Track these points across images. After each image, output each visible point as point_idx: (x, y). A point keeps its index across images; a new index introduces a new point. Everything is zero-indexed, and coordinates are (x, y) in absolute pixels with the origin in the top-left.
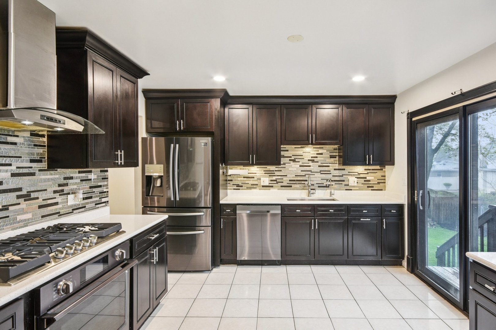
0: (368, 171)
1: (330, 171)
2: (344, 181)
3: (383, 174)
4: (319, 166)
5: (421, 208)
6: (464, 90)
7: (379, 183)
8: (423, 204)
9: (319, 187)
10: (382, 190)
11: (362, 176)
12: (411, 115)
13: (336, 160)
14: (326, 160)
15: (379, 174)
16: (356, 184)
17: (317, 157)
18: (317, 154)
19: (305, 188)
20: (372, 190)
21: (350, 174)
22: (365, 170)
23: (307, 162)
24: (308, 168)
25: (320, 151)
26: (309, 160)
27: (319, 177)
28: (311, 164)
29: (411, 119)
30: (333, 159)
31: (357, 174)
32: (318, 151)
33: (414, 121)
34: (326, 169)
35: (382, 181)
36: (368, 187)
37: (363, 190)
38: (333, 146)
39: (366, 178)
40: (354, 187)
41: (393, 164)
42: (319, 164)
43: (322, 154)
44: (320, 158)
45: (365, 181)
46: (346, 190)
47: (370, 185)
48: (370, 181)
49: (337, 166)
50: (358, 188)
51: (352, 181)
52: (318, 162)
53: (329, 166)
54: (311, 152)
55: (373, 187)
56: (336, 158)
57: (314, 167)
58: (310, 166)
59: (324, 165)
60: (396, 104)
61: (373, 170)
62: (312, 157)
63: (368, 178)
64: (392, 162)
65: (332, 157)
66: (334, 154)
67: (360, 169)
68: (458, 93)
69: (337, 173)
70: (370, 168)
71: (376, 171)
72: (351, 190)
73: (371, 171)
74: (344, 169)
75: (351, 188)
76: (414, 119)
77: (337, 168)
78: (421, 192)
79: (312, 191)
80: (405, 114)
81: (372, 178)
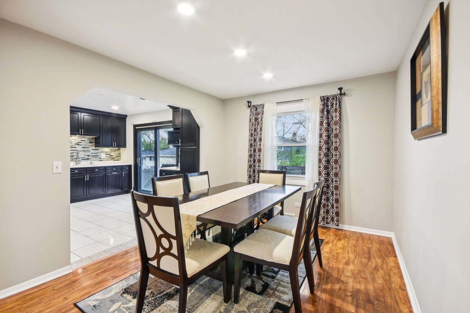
0: (112, 151)
1: (89, 150)
2: (98, 156)
3: (119, 152)
4: (83, 148)
5: (140, 165)
6: (156, 122)
7: (117, 157)
8: (140, 164)
9: (82, 159)
10: (119, 160)
11: (108, 153)
12: (135, 126)
13: (93, 145)
14: (87, 145)
15: (117, 152)
16: (105, 158)
17: (81, 142)
18: (81, 140)
19: (73, 160)
20: (114, 160)
21: (102, 152)
22: (110, 150)
23: (74, 145)
24: (75, 149)
25: (83, 139)
26: (75, 144)
27: (82, 154)
28: (77, 146)
29: (135, 128)
30: (91, 144)
31: (106, 152)
32: (82, 139)
33: (137, 129)
34: (87, 149)
35: (119, 156)
36: (112, 159)
37: (109, 160)
38: (91, 137)
39: (110, 154)
40: (104, 159)
41: (125, 147)
42: (83, 146)
43: (84, 141)
44: (83, 143)
45: (110, 156)
46: (99, 161)
47: (113, 158)
48: (112, 156)
49: (94, 148)
50: (106, 160)
51: (103, 156)
52: (82, 145)
53: (89, 148)
54: (77, 139)
55: (114, 159)
56: (93, 143)
57: (79, 148)
58: (76, 147)
59: (86, 147)
60: (126, 119)
61: (114, 150)
62: (77, 142)
63: (112, 154)
64: (125, 146)
65: (90, 143)
66: (92, 141)
67: (107, 150)
68: (154, 122)
69: (94, 151)
70: (112, 149)
71: (116, 151)
72: (102, 161)
73: (113, 151)
74: (98, 150)
75: (102, 160)
76: (136, 128)
77: (94, 149)
78: (140, 158)
79: (78, 162)
80: (133, 125)
81: (114, 154)
